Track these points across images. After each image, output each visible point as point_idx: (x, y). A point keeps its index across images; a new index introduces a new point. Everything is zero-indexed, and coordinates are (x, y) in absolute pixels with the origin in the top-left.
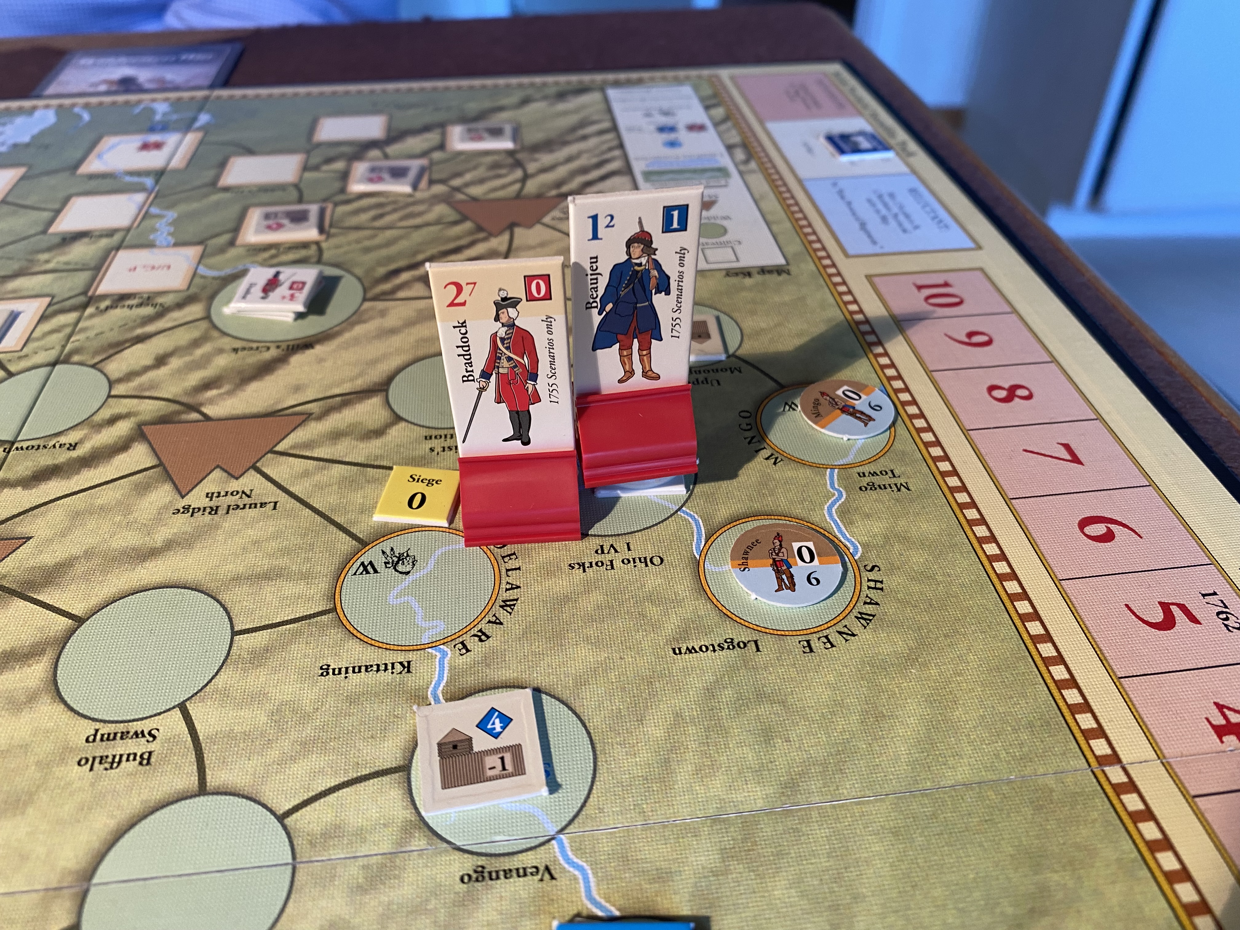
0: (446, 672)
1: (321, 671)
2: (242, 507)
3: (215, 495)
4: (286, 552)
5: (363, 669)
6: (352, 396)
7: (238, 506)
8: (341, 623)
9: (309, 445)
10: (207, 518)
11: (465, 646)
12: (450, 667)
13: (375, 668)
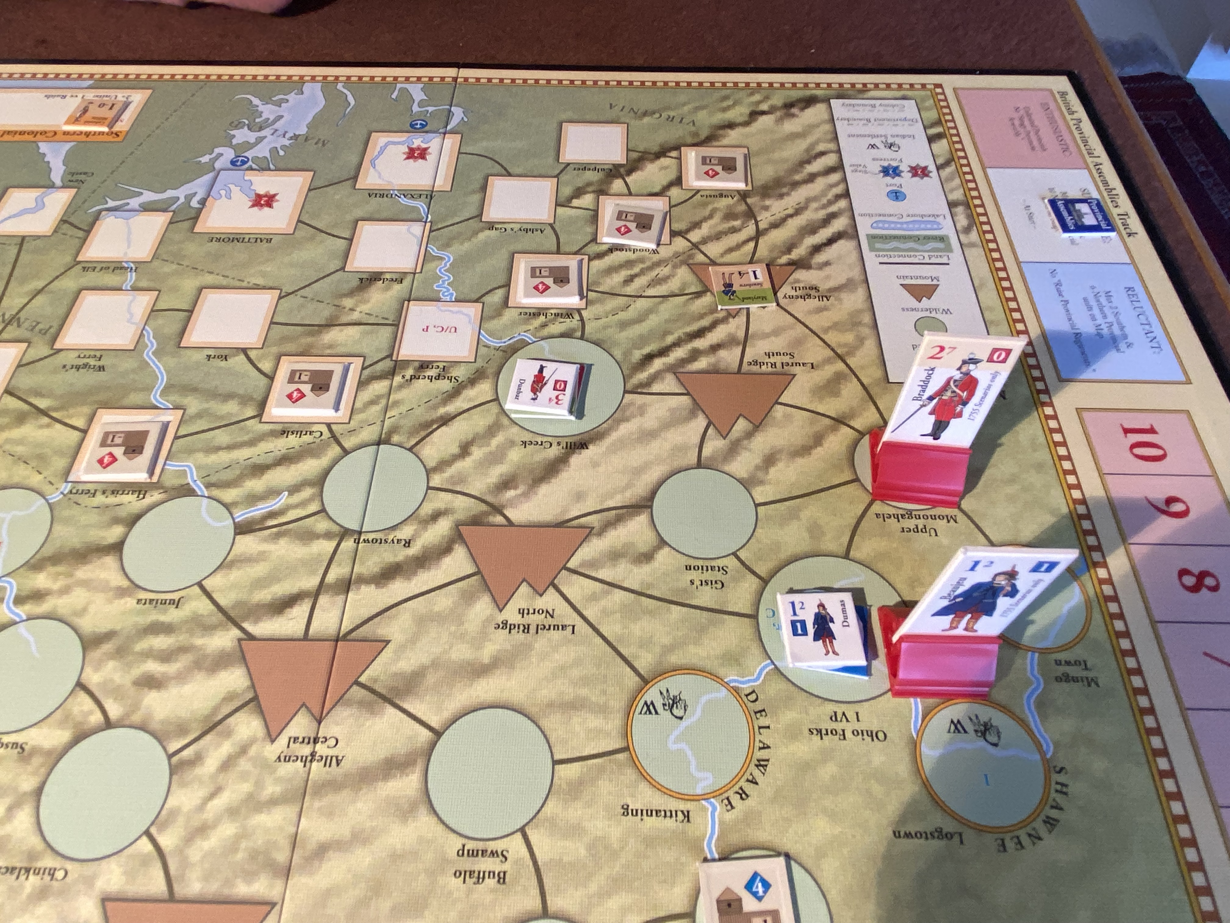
0: (717, 826)
1: (622, 811)
2: (547, 627)
3: (526, 611)
4: (585, 681)
5: (654, 813)
6: (625, 510)
7: (545, 627)
8: (634, 763)
9: (594, 564)
10: (521, 636)
11: (730, 803)
12: (720, 821)
13: (663, 813)
